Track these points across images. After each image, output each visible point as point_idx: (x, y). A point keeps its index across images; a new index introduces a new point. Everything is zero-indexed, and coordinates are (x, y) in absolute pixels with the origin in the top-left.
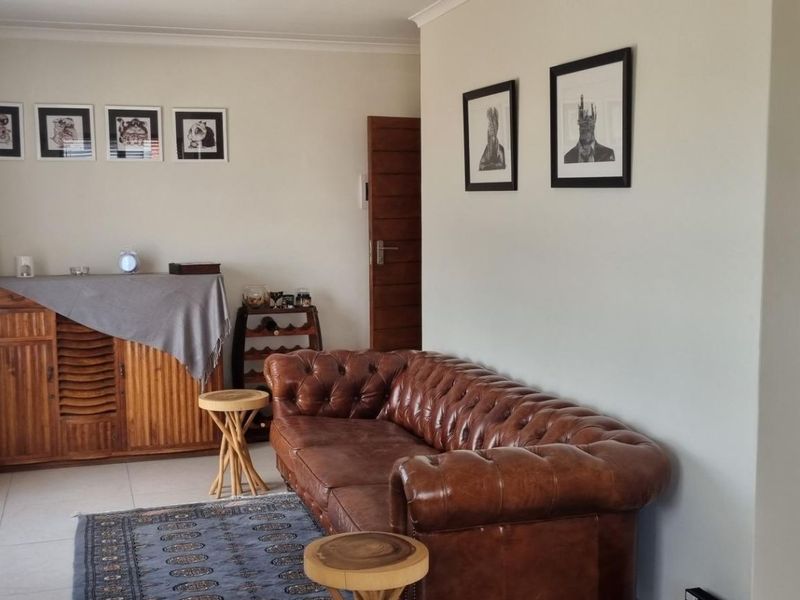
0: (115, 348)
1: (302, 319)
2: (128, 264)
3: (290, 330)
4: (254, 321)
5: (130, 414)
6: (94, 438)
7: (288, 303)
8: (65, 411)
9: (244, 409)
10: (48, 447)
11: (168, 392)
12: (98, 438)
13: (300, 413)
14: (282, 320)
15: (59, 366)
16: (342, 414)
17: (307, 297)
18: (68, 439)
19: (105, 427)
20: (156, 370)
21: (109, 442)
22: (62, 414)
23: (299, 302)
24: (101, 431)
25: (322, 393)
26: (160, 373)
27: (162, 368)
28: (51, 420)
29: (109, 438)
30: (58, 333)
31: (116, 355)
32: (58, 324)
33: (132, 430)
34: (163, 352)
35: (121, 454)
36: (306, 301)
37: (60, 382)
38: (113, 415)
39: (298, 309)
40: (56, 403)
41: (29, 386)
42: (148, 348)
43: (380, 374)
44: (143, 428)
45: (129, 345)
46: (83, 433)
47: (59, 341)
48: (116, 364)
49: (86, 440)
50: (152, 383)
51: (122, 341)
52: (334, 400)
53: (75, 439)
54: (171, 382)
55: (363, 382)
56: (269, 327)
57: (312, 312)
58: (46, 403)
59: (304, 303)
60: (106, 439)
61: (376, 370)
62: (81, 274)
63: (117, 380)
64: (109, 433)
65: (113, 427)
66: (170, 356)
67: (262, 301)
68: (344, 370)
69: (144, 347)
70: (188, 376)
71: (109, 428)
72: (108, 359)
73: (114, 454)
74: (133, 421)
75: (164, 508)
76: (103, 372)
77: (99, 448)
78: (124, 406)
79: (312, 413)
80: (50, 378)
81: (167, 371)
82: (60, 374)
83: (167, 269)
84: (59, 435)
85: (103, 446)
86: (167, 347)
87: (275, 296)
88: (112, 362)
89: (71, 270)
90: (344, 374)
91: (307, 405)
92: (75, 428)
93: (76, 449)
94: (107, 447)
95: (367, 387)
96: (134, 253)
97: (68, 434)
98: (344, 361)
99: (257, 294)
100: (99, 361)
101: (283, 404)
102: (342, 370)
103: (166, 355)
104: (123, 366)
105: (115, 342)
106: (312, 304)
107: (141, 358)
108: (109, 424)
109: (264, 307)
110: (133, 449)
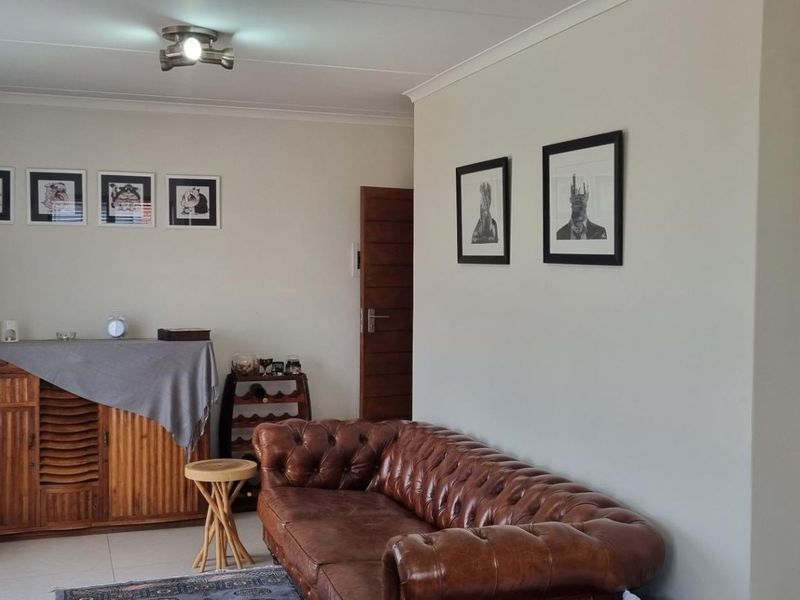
0: (100, 414)
1: (291, 386)
2: (115, 329)
3: (280, 397)
4: (242, 388)
5: (113, 483)
6: (75, 508)
7: (278, 370)
8: (45, 479)
9: (232, 479)
10: (25, 517)
11: (152, 461)
12: (79, 507)
13: (289, 484)
14: (271, 388)
15: (41, 433)
16: (330, 485)
17: (297, 364)
18: (47, 509)
19: (87, 496)
20: (142, 437)
21: (90, 512)
22: (42, 483)
23: (289, 370)
24: (82, 500)
25: (312, 463)
26: (145, 441)
27: (148, 436)
28: (30, 490)
29: (90, 508)
30: (41, 399)
31: (101, 421)
32: (41, 390)
33: (115, 499)
34: (149, 420)
35: (103, 524)
36: (296, 368)
37: (42, 450)
38: (95, 484)
39: (288, 376)
40: (37, 471)
41: (9, 454)
42: (133, 415)
43: (371, 443)
44: (126, 497)
45: (114, 411)
46: (63, 503)
47: (41, 407)
48: (100, 431)
49: (66, 509)
50: (137, 450)
51: (107, 408)
52: (324, 471)
53: (55, 508)
54: (156, 450)
55: (353, 453)
56: (258, 394)
57: (301, 379)
58: (26, 472)
59: (294, 371)
60: (86, 510)
61: (367, 440)
62: (68, 339)
63: (100, 447)
64: (90, 502)
65: (94, 496)
66: (157, 424)
67: (251, 368)
68: (334, 441)
69: (130, 415)
70: (175, 443)
71: (90, 498)
72: (92, 427)
73: (93, 525)
74: (115, 491)
75: (145, 583)
76: (86, 440)
77: (79, 518)
78: (106, 476)
79: (300, 484)
80: (31, 446)
81: (152, 439)
82: (41, 441)
83: (155, 335)
84: (38, 504)
85: (83, 516)
86: (153, 415)
87: (264, 363)
88: (96, 430)
89: (57, 334)
90: (334, 445)
91: (295, 476)
92: (54, 496)
93: (55, 519)
94: (87, 517)
95: (357, 458)
96: (123, 319)
97: (47, 505)
98: (334, 431)
99: (247, 360)
100: (83, 429)
101: (272, 474)
102: (331, 439)
103: (152, 422)
104: (107, 434)
105: (100, 408)
106: (302, 371)
107: (126, 425)
108: (90, 494)
109: (253, 374)
110: (116, 519)
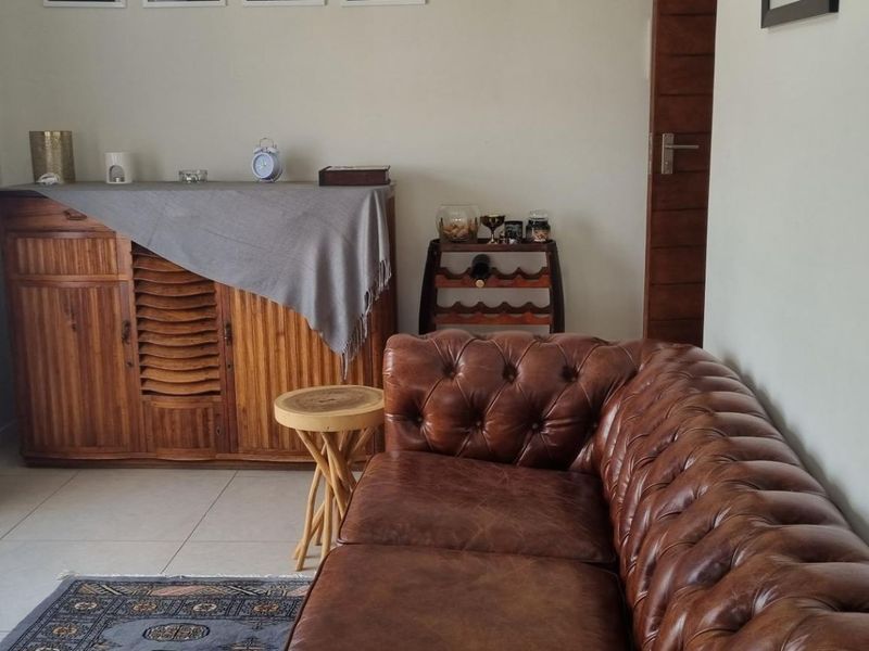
0: (217, 296)
2: (265, 168)
5: (241, 400)
6: (189, 429)
7: (509, 235)
8: (149, 386)
10: (126, 438)
11: (294, 369)
12: (195, 430)
15: (140, 321)
16: (502, 455)
17: (544, 225)
18: (154, 430)
19: (205, 416)
20: (277, 335)
21: (212, 438)
22: (145, 392)
23: (530, 235)
24: (199, 420)
25: (470, 413)
26: (282, 340)
27: (286, 333)
28: (129, 400)
29: (211, 432)
30: (136, 271)
31: (219, 307)
32: (135, 257)
33: (245, 423)
34: (287, 310)
35: (229, 456)
36: (541, 232)
37: (141, 345)
38: (217, 398)
39: (526, 245)
40: (136, 375)
41: (97, 347)
42: (264, 301)
43: (582, 383)
44: (259, 420)
45: (237, 295)
46: (173, 423)
47: (137, 283)
48: (219, 322)
49: (178, 432)
50: (272, 354)
51: (228, 289)
52: (491, 429)
53: (163, 428)
54: (299, 355)
55: (546, 400)
58: (122, 378)
59: (537, 236)
60: (206, 435)
61: (577, 375)
62: (194, 181)
63: (221, 345)
64: (211, 423)
65: (217, 416)
66: (298, 316)
67: (465, 231)
68: (515, 372)
69: (258, 300)
70: (326, 348)
71: (211, 418)
72: (208, 314)
73: (218, 456)
74: (244, 411)
76: (202, 334)
77: (197, 447)
78: (230, 386)
80: (126, 337)
81: (293, 339)
82: (140, 333)
83: (317, 177)
84: (142, 422)
85: (202, 444)
86: (292, 301)
87: (488, 222)
88: (214, 319)
89: (180, 173)
90: (512, 382)
91: (439, 433)
92: (162, 411)
93: (165, 446)
94: (207, 446)
96: (272, 150)
97: (153, 424)
98: (516, 357)
99: (461, 219)
100: (195, 316)
102: (510, 372)
103: (291, 312)
104: (229, 326)
105: (218, 289)
106: (551, 237)
107: (254, 315)
108: (211, 411)
109: (469, 239)
110: (247, 452)
